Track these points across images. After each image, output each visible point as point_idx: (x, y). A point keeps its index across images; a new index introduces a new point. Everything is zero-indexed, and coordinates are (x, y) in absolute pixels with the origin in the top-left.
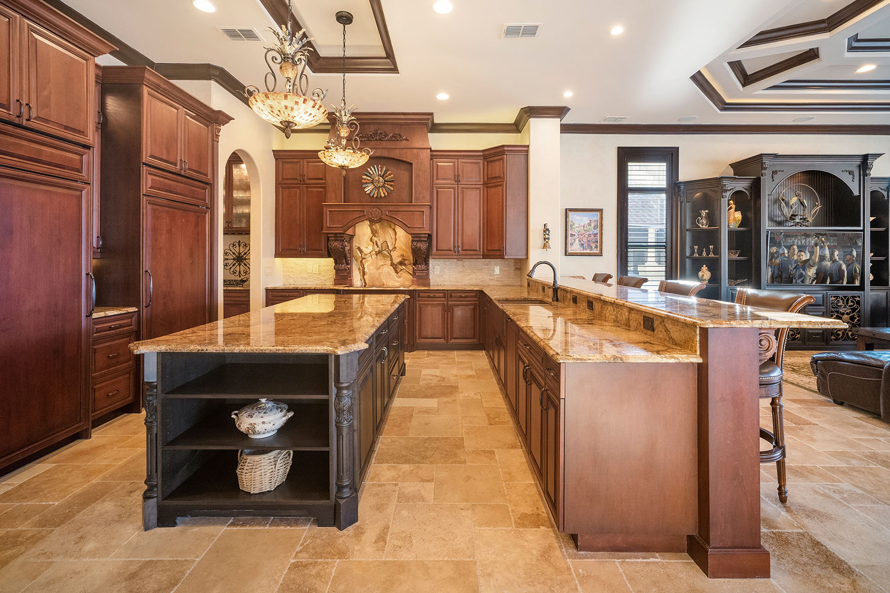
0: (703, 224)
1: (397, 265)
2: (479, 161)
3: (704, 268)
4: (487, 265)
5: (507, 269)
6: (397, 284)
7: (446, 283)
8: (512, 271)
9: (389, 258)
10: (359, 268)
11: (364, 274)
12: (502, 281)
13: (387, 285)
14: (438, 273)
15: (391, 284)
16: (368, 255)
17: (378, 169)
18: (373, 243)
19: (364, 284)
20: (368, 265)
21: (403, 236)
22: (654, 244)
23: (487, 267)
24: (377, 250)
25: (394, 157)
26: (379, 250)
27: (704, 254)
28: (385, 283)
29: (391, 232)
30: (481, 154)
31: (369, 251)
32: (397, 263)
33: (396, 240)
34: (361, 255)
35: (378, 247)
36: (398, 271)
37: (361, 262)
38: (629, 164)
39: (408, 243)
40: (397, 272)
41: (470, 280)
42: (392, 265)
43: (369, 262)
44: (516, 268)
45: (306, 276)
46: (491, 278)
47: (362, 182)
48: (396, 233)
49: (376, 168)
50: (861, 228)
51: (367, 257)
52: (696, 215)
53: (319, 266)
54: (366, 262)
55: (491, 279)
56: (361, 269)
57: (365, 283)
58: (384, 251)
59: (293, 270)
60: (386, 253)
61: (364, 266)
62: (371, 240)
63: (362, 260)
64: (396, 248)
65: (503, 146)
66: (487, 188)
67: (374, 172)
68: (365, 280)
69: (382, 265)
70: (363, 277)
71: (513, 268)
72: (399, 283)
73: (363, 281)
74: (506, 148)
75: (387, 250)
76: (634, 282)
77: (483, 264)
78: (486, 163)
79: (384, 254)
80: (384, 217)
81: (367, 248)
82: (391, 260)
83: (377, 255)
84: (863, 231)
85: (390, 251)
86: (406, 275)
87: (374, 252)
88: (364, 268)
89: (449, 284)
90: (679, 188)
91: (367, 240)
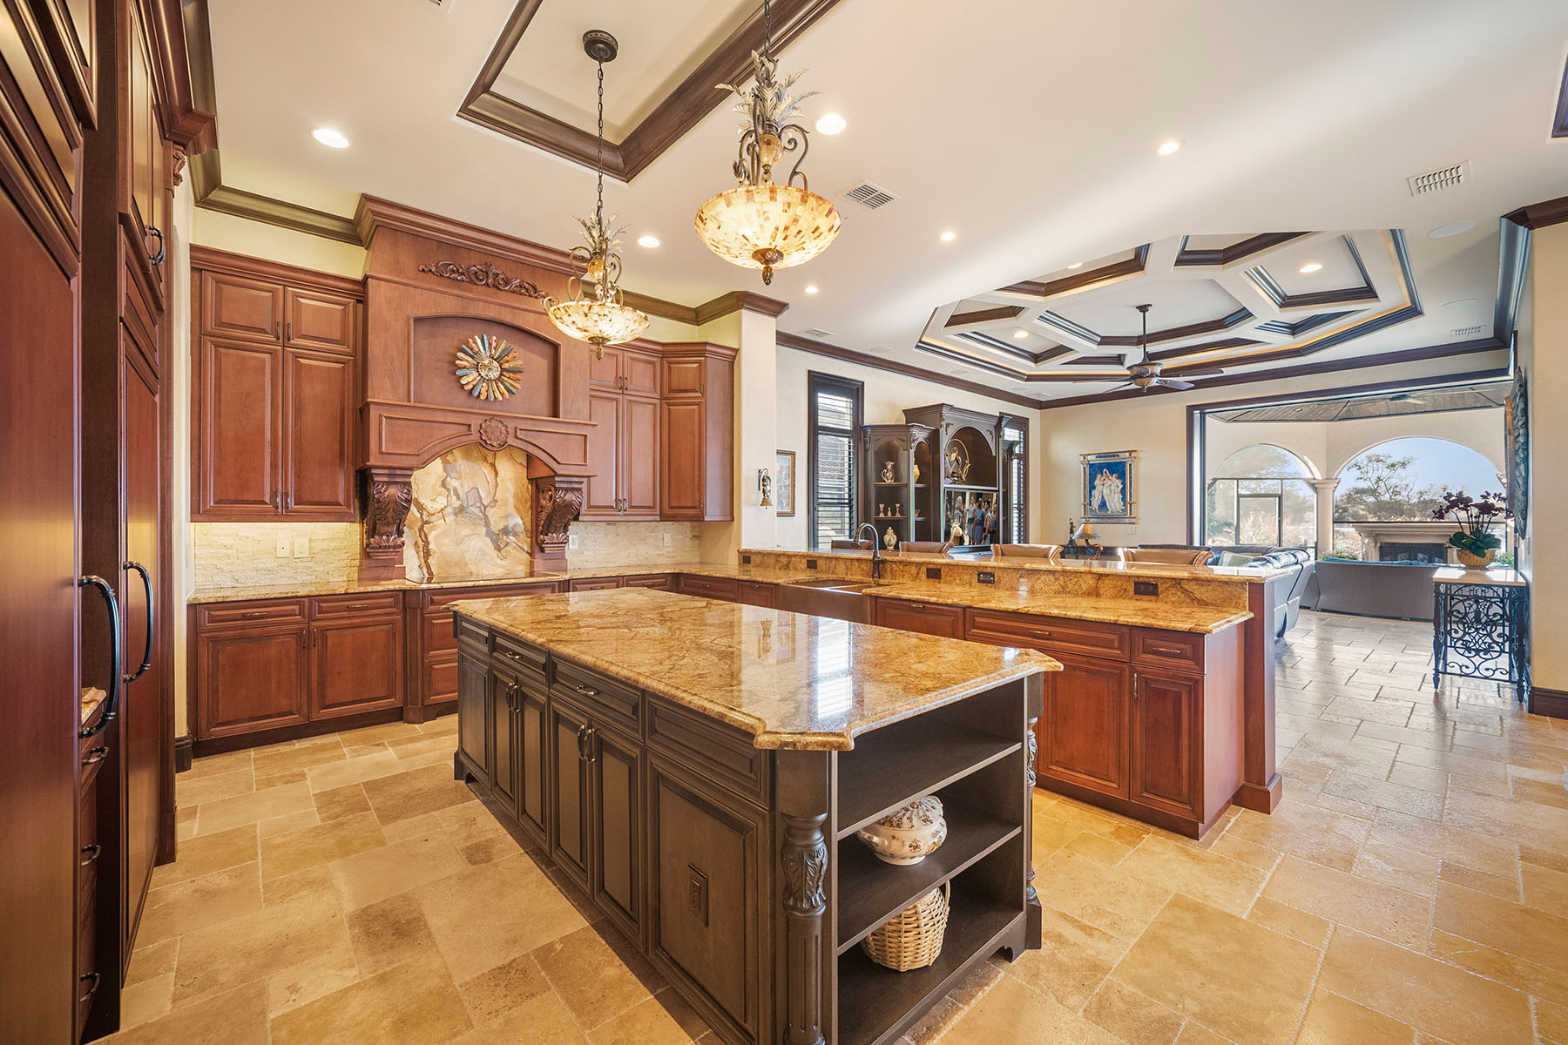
0: (889, 481)
1: (498, 535)
2: (654, 359)
3: (890, 531)
4: (653, 532)
5: (680, 537)
6: (499, 572)
7: (588, 565)
8: (688, 541)
9: (483, 522)
10: (416, 543)
11: (427, 554)
12: (674, 557)
13: (477, 575)
14: (576, 547)
15: (487, 573)
16: (437, 515)
17: (490, 344)
18: (449, 490)
19: (427, 576)
20: (436, 537)
21: (510, 479)
22: (836, 501)
23: (652, 534)
24: (457, 504)
25: (523, 326)
26: (462, 506)
27: (889, 514)
28: (474, 571)
29: (486, 470)
30: (660, 348)
31: (439, 507)
32: (500, 531)
33: (497, 485)
34: (419, 516)
35: (459, 499)
36: (502, 546)
37: (421, 529)
38: (820, 394)
39: (522, 492)
40: (499, 549)
41: (628, 557)
42: (489, 534)
43: (439, 531)
44: (694, 536)
45: (270, 566)
46: (659, 553)
47: (457, 365)
48: (496, 473)
49: (486, 342)
50: (997, 489)
51: (433, 518)
52: (881, 467)
53: (310, 540)
54: (431, 529)
55: (658, 555)
56: (421, 544)
57: (430, 573)
58: (471, 508)
59: (230, 551)
60: (476, 511)
61: (426, 538)
62: (444, 484)
63: (422, 527)
64: (496, 501)
65: (706, 344)
66: (669, 405)
67: (481, 348)
68: (429, 568)
69: (467, 536)
70: (426, 562)
71: (689, 535)
72: (503, 570)
73: (425, 570)
74: (708, 348)
75: (479, 504)
76: (937, 549)
77: (646, 529)
78: (666, 364)
79: (473, 513)
80: (511, 441)
81: (434, 500)
82: (487, 524)
83: (456, 514)
84: (998, 491)
85: (485, 507)
86: (517, 553)
87: (449, 510)
88: (427, 543)
89: (594, 565)
90: (865, 433)
91: (435, 485)
